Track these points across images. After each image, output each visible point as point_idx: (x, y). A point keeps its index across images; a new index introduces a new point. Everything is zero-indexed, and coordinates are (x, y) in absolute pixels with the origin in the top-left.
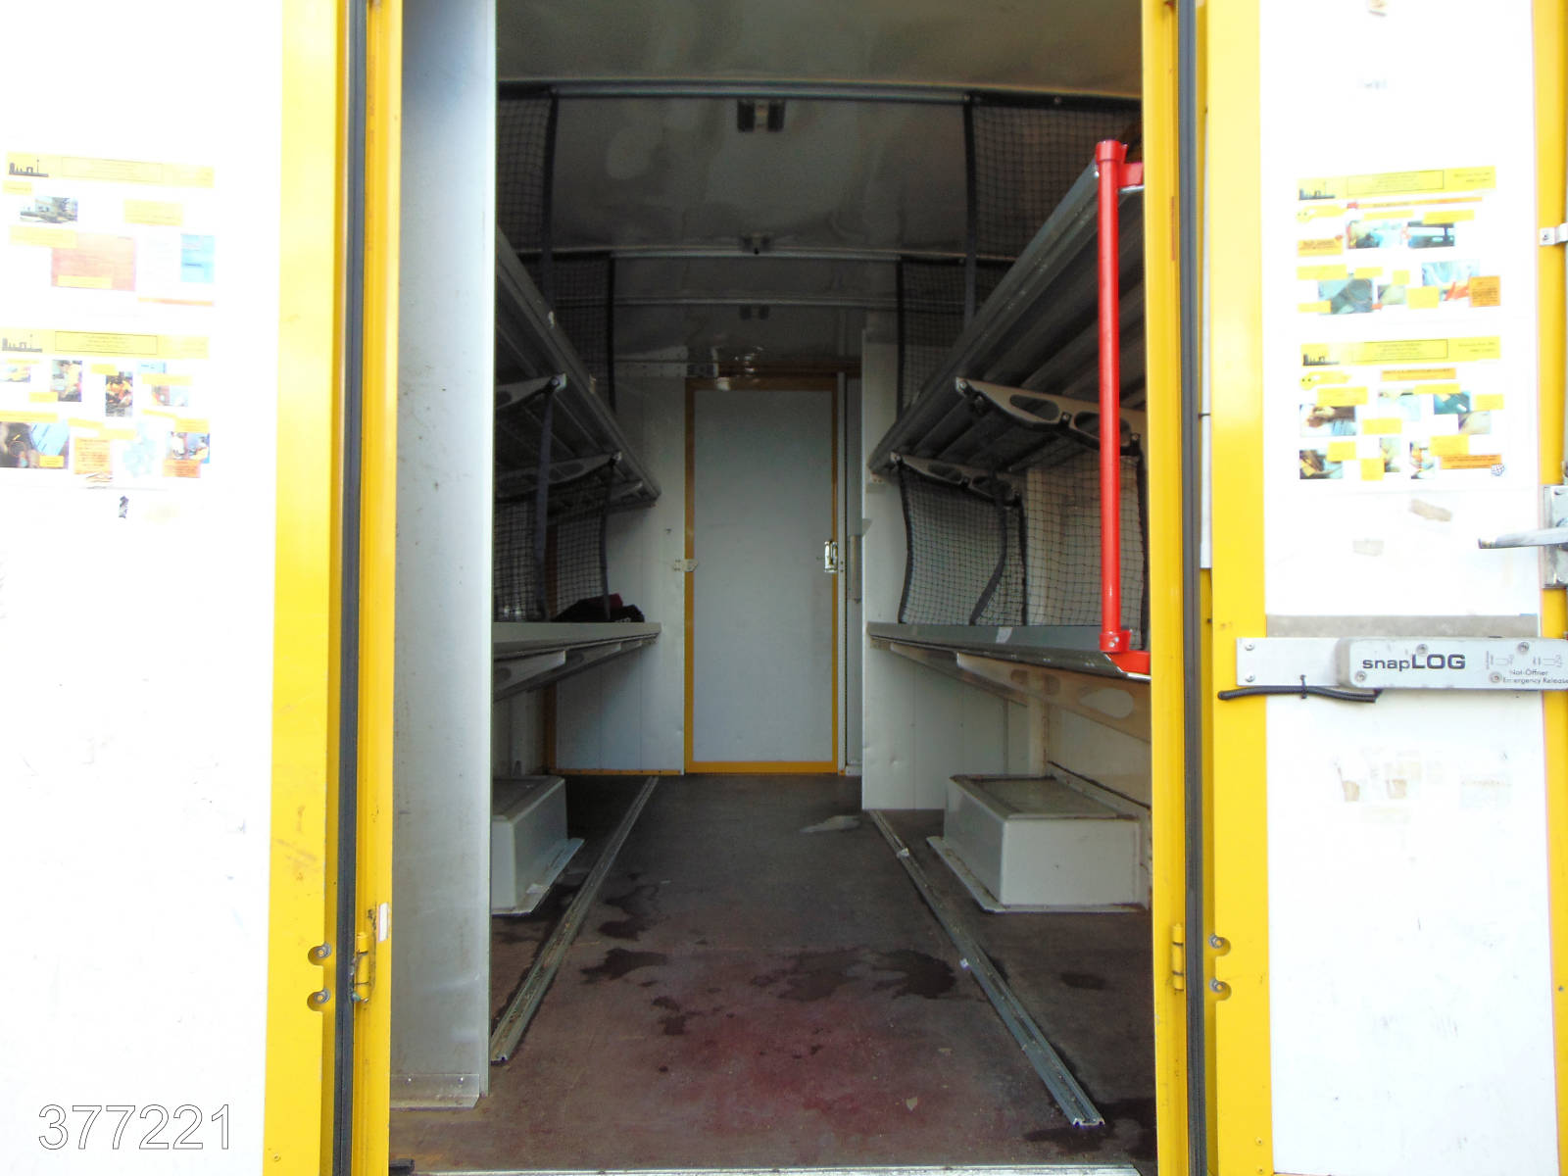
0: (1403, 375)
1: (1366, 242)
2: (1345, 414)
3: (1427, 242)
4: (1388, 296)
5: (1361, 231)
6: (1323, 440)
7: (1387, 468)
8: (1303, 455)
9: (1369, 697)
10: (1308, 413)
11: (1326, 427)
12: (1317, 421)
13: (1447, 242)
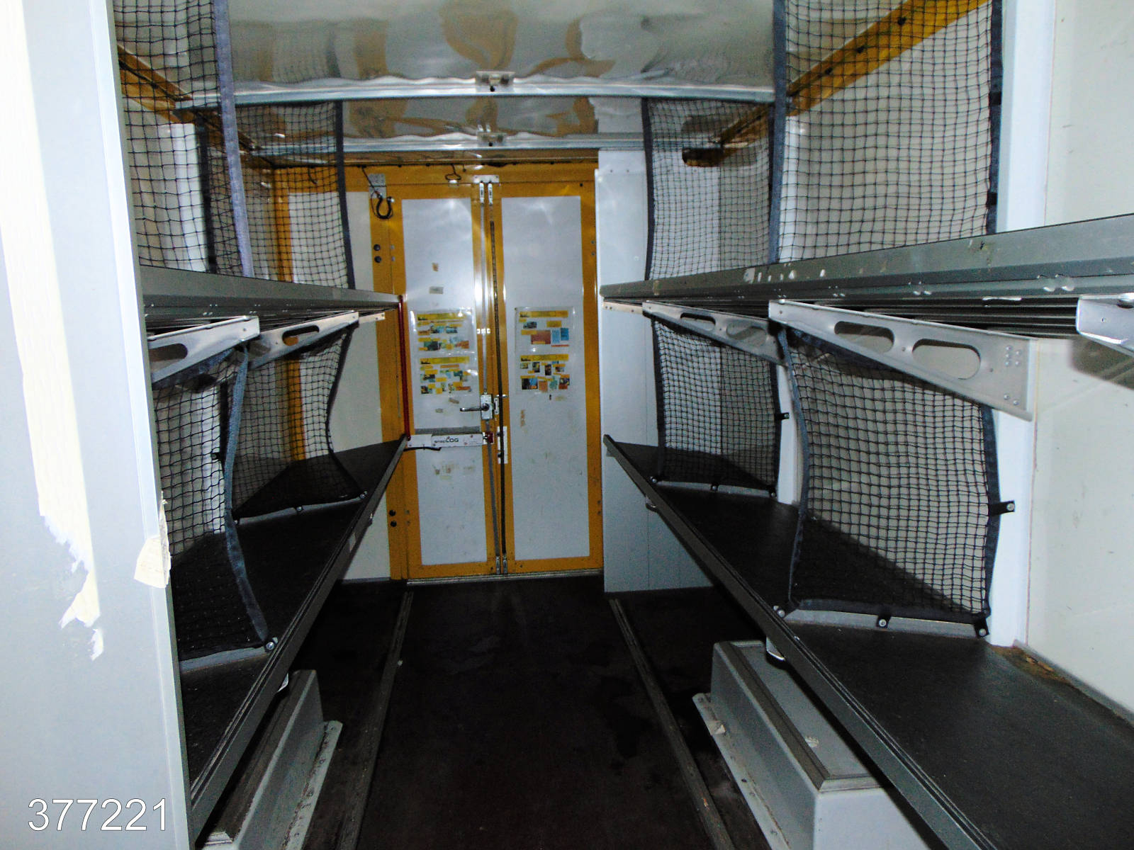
0: (447, 366)
1: (436, 332)
2: (432, 377)
3: (451, 332)
4: (442, 345)
5: (434, 328)
6: (427, 383)
7: (443, 390)
8: (422, 387)
9: (439, 449)
10: (423, 377)
11: (428, 381)
12: (425, 378)
13: (455, 332)
